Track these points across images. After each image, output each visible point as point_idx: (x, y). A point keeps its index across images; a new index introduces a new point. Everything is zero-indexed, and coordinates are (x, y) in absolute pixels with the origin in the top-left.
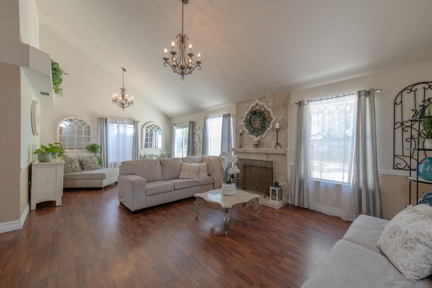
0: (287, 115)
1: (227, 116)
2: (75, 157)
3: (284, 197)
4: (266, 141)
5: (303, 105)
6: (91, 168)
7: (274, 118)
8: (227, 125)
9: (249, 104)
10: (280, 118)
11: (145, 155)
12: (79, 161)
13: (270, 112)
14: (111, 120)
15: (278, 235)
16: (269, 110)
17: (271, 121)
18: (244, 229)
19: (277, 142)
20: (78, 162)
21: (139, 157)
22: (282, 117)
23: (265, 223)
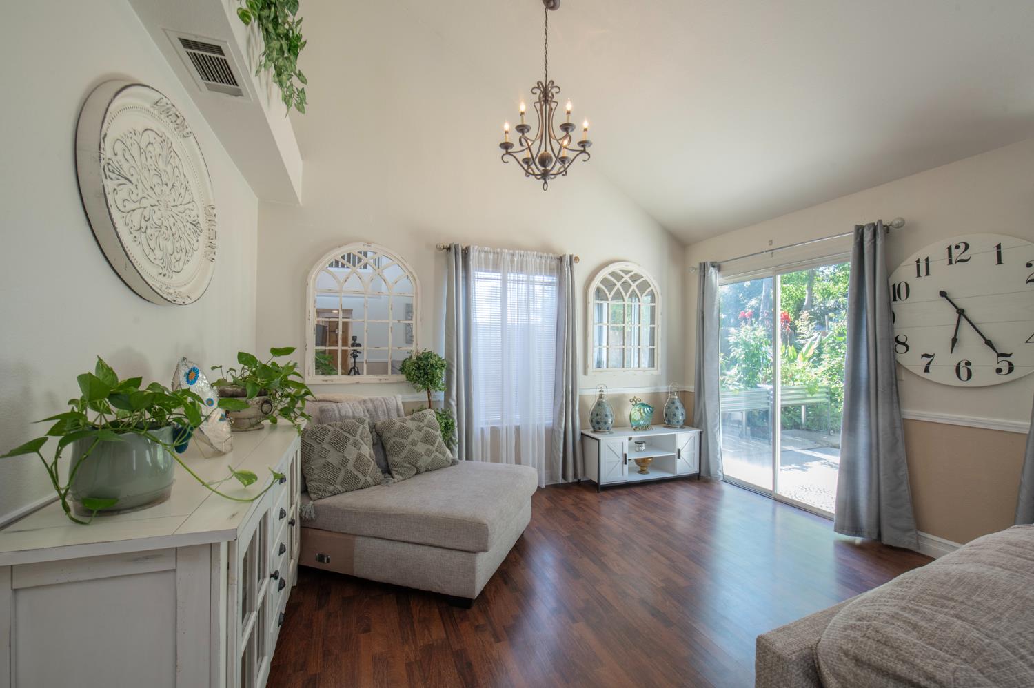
2: (360, 413)
6: (418, 465)
11: (601, 397)
12: (373, 428)
14: (483, 255)
20: (369, 438)
21: (577, 408)
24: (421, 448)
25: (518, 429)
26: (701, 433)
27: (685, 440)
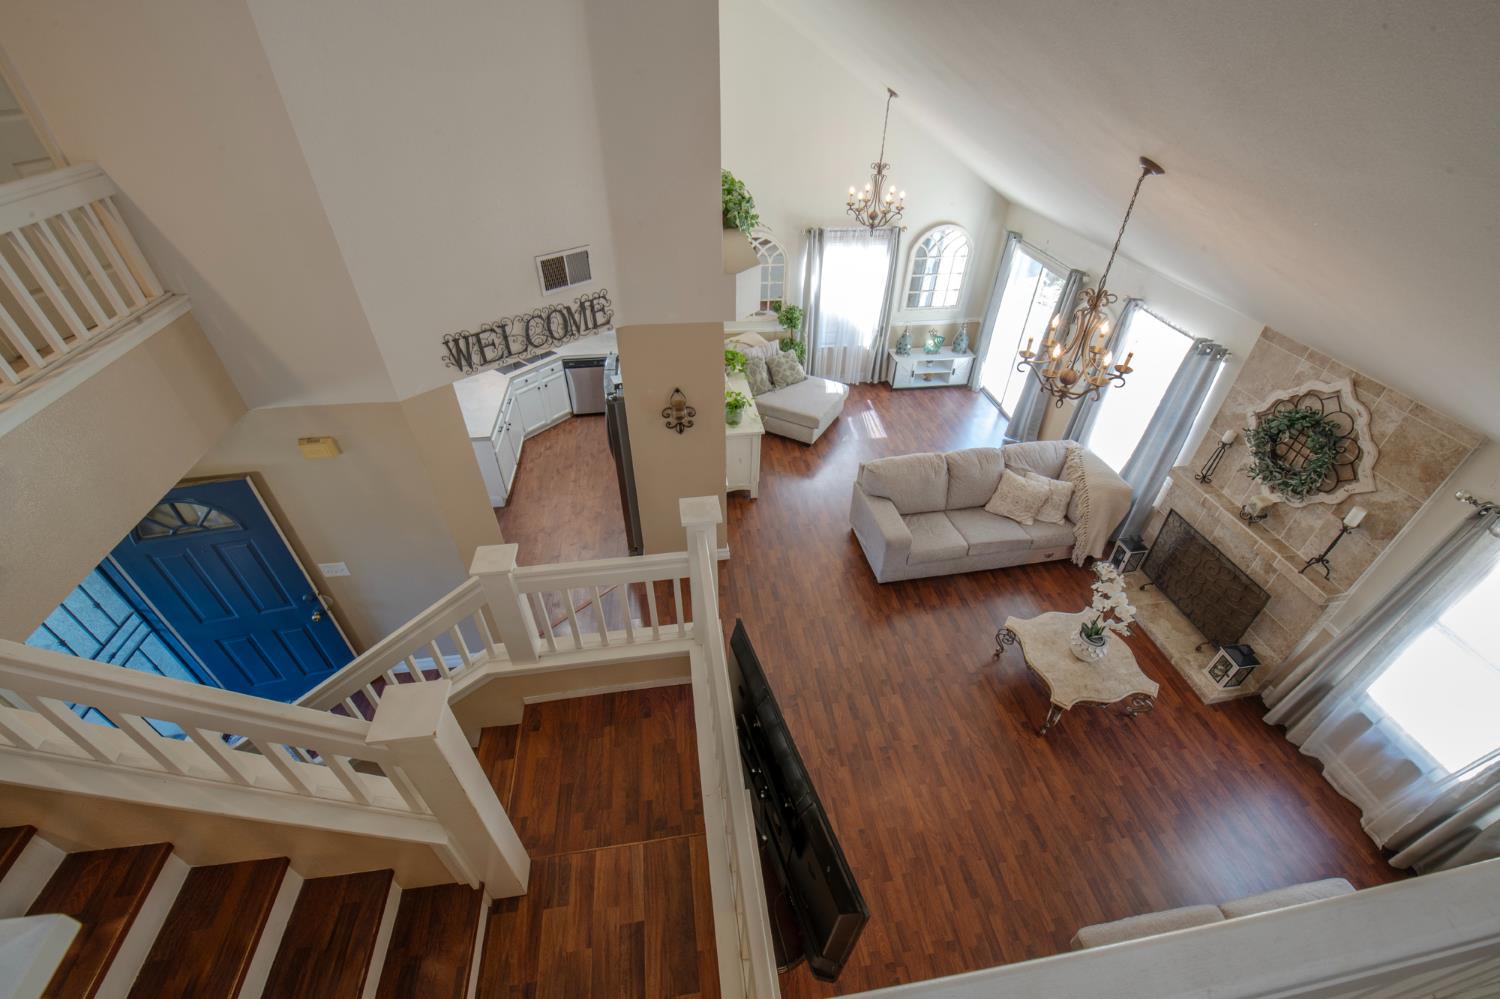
0: (1415, 508)
1: (1207, 351)
3: (1253, 682)
4: (1295, 521)
5: (1489, 528)
6: (788, 381)
7: (1364, 484)
8: (1196, 381)
9: (1311, 368)
10: (1385, 497)
11: (906, 328)
12: (766, 363)
13: (1365, 455)
14: (833, 232)
15: (1148, 784)
16: (1366, 444)
17: (1349, 481)
18: (1085, 732)
19: (1326, 553)
21: (888, 336)
22: (1396, 499)
23: (1144, 736)
24: (788, 373)
25: (845, 349)
26: (974, 360)
27: (961, 363)
